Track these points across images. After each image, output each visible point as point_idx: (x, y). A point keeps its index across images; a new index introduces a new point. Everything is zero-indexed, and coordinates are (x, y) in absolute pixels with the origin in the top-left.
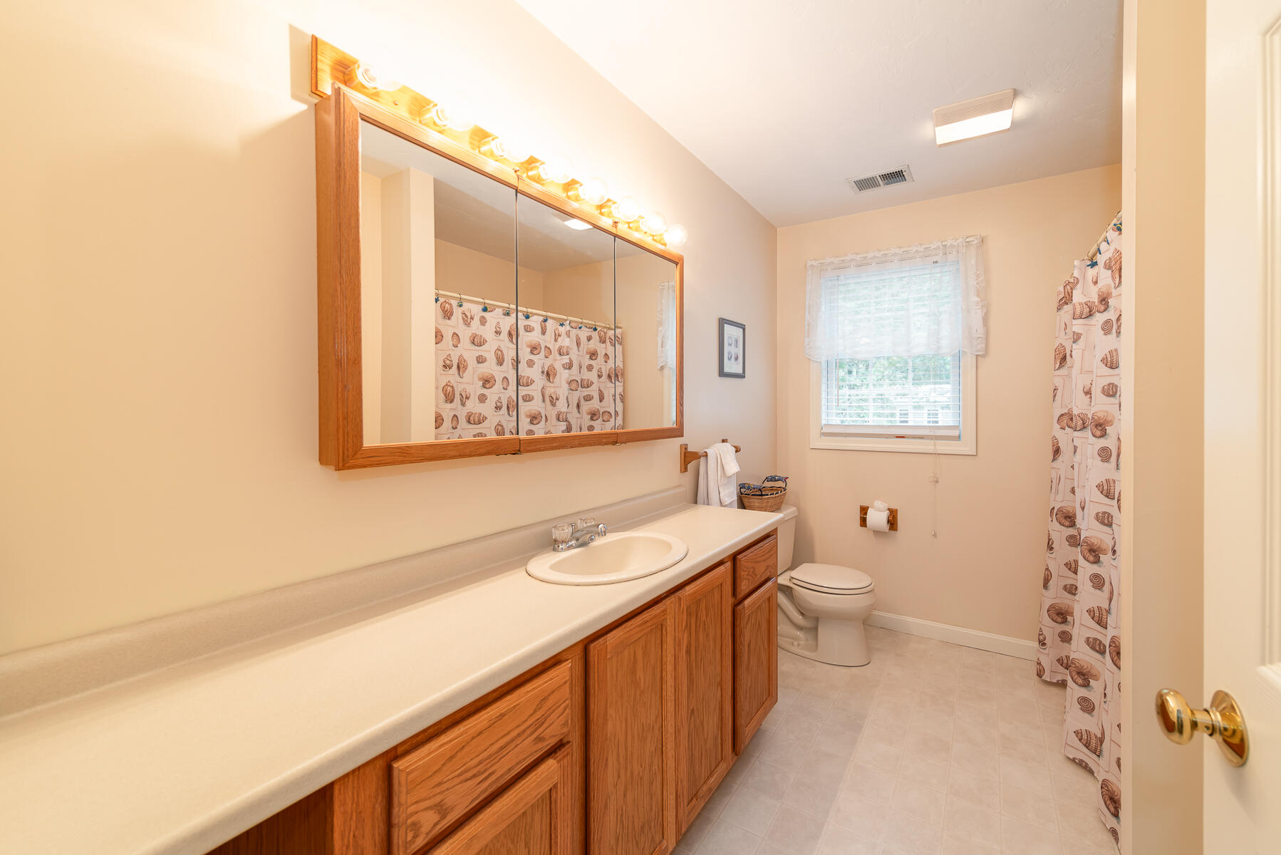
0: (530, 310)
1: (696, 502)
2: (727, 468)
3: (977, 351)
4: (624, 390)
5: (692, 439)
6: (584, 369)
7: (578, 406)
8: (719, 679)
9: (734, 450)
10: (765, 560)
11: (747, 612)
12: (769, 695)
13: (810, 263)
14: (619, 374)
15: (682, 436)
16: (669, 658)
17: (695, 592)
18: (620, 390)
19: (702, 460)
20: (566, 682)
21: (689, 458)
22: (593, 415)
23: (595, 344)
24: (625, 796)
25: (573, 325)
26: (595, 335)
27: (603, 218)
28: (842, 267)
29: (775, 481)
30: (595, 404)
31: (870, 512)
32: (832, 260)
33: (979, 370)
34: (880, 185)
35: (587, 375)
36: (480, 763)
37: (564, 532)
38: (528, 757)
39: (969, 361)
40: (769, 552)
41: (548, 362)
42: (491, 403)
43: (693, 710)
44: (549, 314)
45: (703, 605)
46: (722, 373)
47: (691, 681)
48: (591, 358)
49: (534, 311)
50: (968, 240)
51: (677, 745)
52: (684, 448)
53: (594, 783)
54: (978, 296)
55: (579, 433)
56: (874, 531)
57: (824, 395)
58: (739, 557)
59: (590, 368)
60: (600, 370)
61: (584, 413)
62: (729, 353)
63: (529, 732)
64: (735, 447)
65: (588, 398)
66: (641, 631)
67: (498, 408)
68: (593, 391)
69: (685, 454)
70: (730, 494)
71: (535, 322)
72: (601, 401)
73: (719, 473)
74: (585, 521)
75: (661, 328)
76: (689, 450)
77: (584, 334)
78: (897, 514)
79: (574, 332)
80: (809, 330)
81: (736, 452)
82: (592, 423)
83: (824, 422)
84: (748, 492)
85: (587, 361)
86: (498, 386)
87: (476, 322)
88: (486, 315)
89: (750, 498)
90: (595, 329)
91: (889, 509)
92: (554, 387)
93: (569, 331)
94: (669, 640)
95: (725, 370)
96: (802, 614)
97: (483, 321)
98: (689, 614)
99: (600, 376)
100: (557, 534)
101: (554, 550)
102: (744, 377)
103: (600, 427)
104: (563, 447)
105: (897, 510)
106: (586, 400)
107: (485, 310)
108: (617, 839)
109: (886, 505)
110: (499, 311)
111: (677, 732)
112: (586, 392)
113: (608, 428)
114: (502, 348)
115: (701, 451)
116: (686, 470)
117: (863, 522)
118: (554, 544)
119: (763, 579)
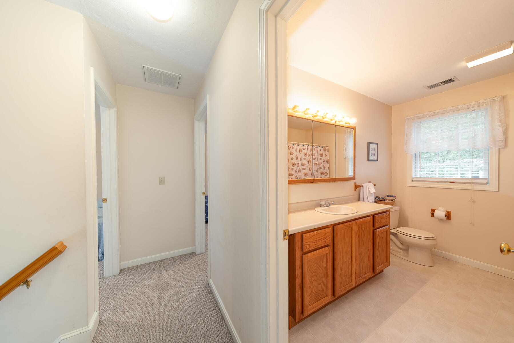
0: (304, 143)
1: (359, 200)
2: (370, 191)
3: (499, 146)
4: (329, 166)
5: (358, 182)
6: (319, 160)
7: (317, 171)
8: (368, 249)
9: (373, 185)
10: (385, 219)
11: (378, 233)
12: (387, 262)
13: (406, 118)
14: (328, 161)
15: (355, 180)
16: (354, 237)
17: (361, 222)
18: (328, 166)
19: (362, 188)
20: (330, 232)
21: (357, 187)
22: (322, 174)
23: (322, 152)
24: (342, 265)
25: (316, 146)
26: (322, 149)
27: (332, 121)
28: (424, 117)
29: (391, 197)
30: (322, 170)
31: (436, 211)
32: (418, 115)
33: (501, 154)
34: (441, 85)
35: (320, 161)
36: (315, 241)
37: (323, 203)
38: (322, 244)
39: (495, 151)
40: (386, 217)
41: (309, 158)
42: (294, 170)
43: (360, 254)
44: (309, 144)
45: (363, 226)
46: (368, 160)
47: (360, 246)
48: (321, 156)
49: (305, 144)
50: (493, 99)
51: (356, 260)
52: (355, 184)
53: (335, 257)
54: (500, 122)
55: (317, 179)
56: (438, 219)
57: (413, 166)
58: (375, 216)
59: (321, 159)
60: (324, 160)
61: (319, 173)
62: (371, 153)
63: (323, 239)
64: (374, 184)
65: (320, 168)
66: (346, 227)
67: (296, 172)
68: (322, 166)
69: (355, 186)
70: (372, 199)
71: (306, 147)
72: (324, 169)
73: (368, 192)
74: (328, 201)
75: (345, 145)
76: (357, 184)
77: (319, 149)
78: (451, 213)
79: (316, 149)
80: (406, 142)
81: (374, 186)
82: (321, 176)
83: (413, 176)
84: (379, 199)
85: (320, 157)
86: (296, 166)
87: (291, 148)
88: (293, 146)
89: (379, 202)
90: (322, 147)
91: (446, 211)
92: (311, 166)
93: (315, 149)
94: (353, 232)
95: (370, 159)
96: (402, 244)
97: (293, 148)
98: (359, 227)
99: (324, 162)
100: (322, 203)
101: (320, 207)
102: (378, 161)
103: (323, 177)
104: (323, 182)
105: (451, 212)
106: (319, 169)
107: (293, 145)
108: (341, 274)
109: (445, 209)
110: (297, 145)
111: (356, 256)
112: (319, 166)
113: (327, 177)
114: (297, 155)
115: (361, 185)
116: (356, 190)
117: (433, 215)
118: (320, 206)
119: (384, 225)
